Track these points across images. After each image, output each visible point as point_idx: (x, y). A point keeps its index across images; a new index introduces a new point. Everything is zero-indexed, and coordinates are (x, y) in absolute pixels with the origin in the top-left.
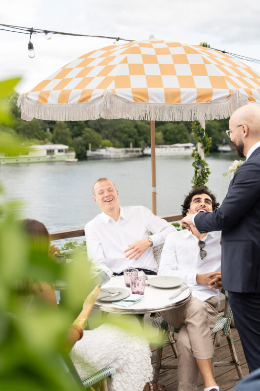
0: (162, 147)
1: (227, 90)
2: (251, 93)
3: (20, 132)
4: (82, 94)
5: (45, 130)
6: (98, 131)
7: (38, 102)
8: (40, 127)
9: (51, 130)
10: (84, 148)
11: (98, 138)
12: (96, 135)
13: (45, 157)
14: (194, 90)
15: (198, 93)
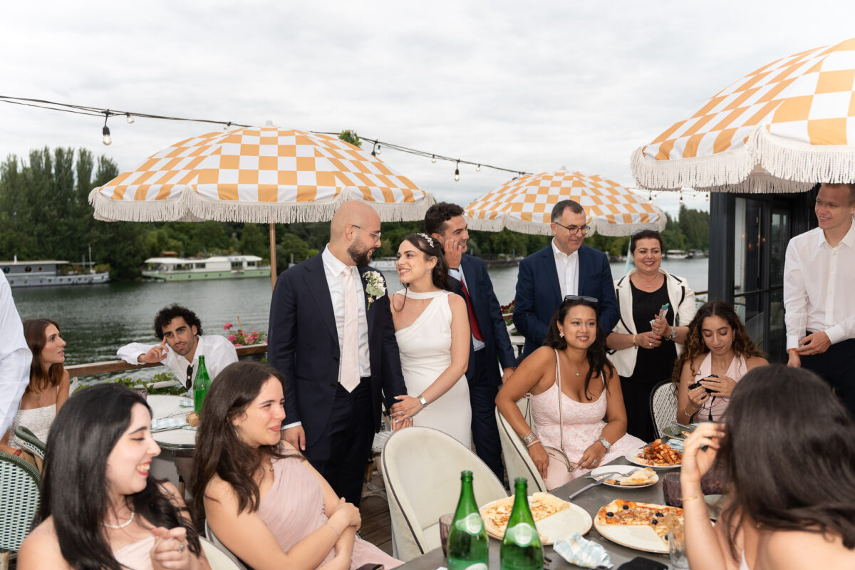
0: (390, 260)
1: (335, 188)
2: (369, 192)
3: (195, 237)
4: (162, 189)
5: (230, 236)
6: (303, 237)
7: (112, 199)
8: (223, 231)
9: (239, 236)
10: (284, 259)
11: (304, 246)
12: (301, 242)
13: (230, 271)
14: (295, 187)
15: (298, 190)
